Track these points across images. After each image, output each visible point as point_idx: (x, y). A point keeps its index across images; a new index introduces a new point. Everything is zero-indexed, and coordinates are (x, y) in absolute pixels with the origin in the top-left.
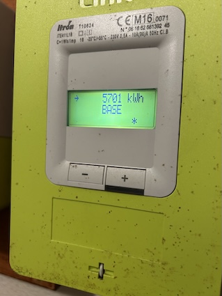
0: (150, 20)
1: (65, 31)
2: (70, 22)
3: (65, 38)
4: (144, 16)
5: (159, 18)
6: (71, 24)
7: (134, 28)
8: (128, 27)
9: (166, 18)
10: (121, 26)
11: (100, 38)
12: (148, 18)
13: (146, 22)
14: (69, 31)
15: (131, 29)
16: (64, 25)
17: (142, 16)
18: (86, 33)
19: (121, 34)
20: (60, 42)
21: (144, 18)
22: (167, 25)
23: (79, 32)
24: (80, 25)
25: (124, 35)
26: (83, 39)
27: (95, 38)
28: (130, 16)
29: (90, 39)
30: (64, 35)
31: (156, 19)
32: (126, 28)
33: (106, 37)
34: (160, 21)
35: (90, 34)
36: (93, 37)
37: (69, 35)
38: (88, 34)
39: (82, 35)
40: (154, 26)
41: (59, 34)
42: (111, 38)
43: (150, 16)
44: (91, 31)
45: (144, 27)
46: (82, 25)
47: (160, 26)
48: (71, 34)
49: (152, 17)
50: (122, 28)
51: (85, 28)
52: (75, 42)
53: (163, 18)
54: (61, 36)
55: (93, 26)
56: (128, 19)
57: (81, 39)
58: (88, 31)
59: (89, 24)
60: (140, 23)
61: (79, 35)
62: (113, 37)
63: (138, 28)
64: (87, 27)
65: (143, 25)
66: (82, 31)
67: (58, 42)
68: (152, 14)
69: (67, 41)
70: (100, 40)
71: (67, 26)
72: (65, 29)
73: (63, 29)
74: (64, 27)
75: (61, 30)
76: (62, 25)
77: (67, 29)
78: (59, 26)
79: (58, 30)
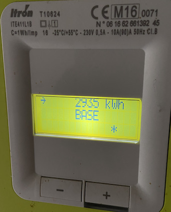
0: (134, 13)
1: (21, 19)
2: (27, 6)
3: (22, 28)
4: (127, 9)
5: (146, 13)
6: (29, 9)
7: (114, 24)
8: (106, 21)
9: (154, 13)
10: (97, 18)
11: (70, 32)
12: (132, 11)
13: (130, 16)
14: (27, 19)
15: (110, 24)
17: (125, 7)
18: (51, 24)
19: (97, 30)
20: (16, 33)
21: (126, 11)
22: (156, 23)
23: (41, 21)
24: (41, 12)
25: (101, 32)
26: (47, 31)
27: (64, 33)
28: (108, 6)
29: (56, 33)
30: (20, 24)
31: (142, 14)
32: (104, 22)
33: (77, 32)
34: (147, 16)
35: (56, 25)
36: (60, 31)
37: (27, 25)
38: (53, 25)
39: (46, 26)
40: (140, 23)
41: (13, 22)
42: (84, 35)
43: (134, 8)
44: (56, 22)
45: (126, 23)
46: (45, 13)
47: (147, 23)
48: (30, 24)
49: (137, 10)
50: (97, 22)
51: (48, 16)
52: (36, 35)
53: (151, 12)
54: (17, 25)
55: (59, 15)
56: (106, 10)
57: (44, 31)
58: (53, 22)
59: (53, 12)
60: (122, 17)
61: (41, 26)
62: (86, 33)
63: (118, 24)
64: (52, 16)
65: (125, 20)
66: (45, 21)
67: (13, 33)
68: (136, 5)
69: (26, 32)
70: (69, 35)
71: (24, 12)
72: (21, 15)
73: (19, 16)
74: (20, 12)
75: (15, 16)
76: (16, 10)
77: (24, 16)
78: (13, 10)
79: (12, 16)
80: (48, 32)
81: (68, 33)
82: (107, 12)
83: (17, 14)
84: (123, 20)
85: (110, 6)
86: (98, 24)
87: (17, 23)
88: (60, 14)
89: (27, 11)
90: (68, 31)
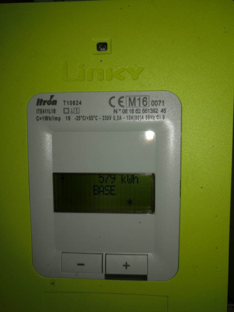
0: (145, 103)
1: (46, 107)
2: (52, 97)
3: (47, 115)
4: (139, 99)
5: (154, 103)
6: (54, 99)
7: (128, 111)
8: (122, 108)
9: (162, 103)
10: (114, 106)
11: (91, 118)
12: (143, 101)
13: (142, 105)
14: (51, 107)
15: (125, 111)
16: (44, 99)
17: (137, 98)
18: (73, 111)
19: (114, 116)
20: (41, 119)
21: (139, 101)
22: (163, 111)
23: (64, 109)
24: (65, 101)
25: (118, 117)
26: (69, 117)
27: (84, 118)
28: (123, 97)
29: (78, 119)
30: (45, 111)
31: (152, 104)
32: (120, 110)
33: (97, 118)
34: (156, 105)
35: (78, 112)
36: (81, 117)
37: (51, 111)
38: (75, 112)
39: (68, 113)
40: (150, 111)
41: (39, 110)
42: (103, 120)
43: (145, 99)
44: (78, 109)
45: (138, 111)
46: (68, 102)
47: (156, 111)
48: (54, 111)
49: (148, 100)
50: (114, 110)
51: (71, 105)
52: (59, 120)
53: (159, 103)
54: (42, 112)
55: (80, 103)
56: (121, 100)
57: (66, 117)
58: (75, 109)
59: (76, 101)
60: (135, 105)
61: (64, 113)
62: (105, 118)
63: (132, 111)
64: (74, 105)
65: (138, 108)
66: (68, 109)
67: (38, 118)
68: (146, 97)
69: (50, 118)
70: (90, 120)
71: (49, 101)
72: (46, 104)
73: (44, 104)
74: (45, 101)
75: (41, 105)
76: (42, 100)
77: (49, 104)
78: (38, 99)
79: (37, 105)
80: (71, 118)
81: (89, 119)
82: (122, 102)
83: (42, 103)
84: (137, 108)
85: (125, 97)
86: (116, 111)
87: (42, 110)
88: (82, 102)
89: (52, 100)
90: (89, 117)
